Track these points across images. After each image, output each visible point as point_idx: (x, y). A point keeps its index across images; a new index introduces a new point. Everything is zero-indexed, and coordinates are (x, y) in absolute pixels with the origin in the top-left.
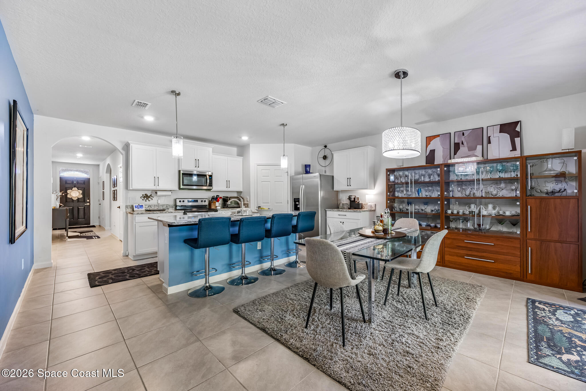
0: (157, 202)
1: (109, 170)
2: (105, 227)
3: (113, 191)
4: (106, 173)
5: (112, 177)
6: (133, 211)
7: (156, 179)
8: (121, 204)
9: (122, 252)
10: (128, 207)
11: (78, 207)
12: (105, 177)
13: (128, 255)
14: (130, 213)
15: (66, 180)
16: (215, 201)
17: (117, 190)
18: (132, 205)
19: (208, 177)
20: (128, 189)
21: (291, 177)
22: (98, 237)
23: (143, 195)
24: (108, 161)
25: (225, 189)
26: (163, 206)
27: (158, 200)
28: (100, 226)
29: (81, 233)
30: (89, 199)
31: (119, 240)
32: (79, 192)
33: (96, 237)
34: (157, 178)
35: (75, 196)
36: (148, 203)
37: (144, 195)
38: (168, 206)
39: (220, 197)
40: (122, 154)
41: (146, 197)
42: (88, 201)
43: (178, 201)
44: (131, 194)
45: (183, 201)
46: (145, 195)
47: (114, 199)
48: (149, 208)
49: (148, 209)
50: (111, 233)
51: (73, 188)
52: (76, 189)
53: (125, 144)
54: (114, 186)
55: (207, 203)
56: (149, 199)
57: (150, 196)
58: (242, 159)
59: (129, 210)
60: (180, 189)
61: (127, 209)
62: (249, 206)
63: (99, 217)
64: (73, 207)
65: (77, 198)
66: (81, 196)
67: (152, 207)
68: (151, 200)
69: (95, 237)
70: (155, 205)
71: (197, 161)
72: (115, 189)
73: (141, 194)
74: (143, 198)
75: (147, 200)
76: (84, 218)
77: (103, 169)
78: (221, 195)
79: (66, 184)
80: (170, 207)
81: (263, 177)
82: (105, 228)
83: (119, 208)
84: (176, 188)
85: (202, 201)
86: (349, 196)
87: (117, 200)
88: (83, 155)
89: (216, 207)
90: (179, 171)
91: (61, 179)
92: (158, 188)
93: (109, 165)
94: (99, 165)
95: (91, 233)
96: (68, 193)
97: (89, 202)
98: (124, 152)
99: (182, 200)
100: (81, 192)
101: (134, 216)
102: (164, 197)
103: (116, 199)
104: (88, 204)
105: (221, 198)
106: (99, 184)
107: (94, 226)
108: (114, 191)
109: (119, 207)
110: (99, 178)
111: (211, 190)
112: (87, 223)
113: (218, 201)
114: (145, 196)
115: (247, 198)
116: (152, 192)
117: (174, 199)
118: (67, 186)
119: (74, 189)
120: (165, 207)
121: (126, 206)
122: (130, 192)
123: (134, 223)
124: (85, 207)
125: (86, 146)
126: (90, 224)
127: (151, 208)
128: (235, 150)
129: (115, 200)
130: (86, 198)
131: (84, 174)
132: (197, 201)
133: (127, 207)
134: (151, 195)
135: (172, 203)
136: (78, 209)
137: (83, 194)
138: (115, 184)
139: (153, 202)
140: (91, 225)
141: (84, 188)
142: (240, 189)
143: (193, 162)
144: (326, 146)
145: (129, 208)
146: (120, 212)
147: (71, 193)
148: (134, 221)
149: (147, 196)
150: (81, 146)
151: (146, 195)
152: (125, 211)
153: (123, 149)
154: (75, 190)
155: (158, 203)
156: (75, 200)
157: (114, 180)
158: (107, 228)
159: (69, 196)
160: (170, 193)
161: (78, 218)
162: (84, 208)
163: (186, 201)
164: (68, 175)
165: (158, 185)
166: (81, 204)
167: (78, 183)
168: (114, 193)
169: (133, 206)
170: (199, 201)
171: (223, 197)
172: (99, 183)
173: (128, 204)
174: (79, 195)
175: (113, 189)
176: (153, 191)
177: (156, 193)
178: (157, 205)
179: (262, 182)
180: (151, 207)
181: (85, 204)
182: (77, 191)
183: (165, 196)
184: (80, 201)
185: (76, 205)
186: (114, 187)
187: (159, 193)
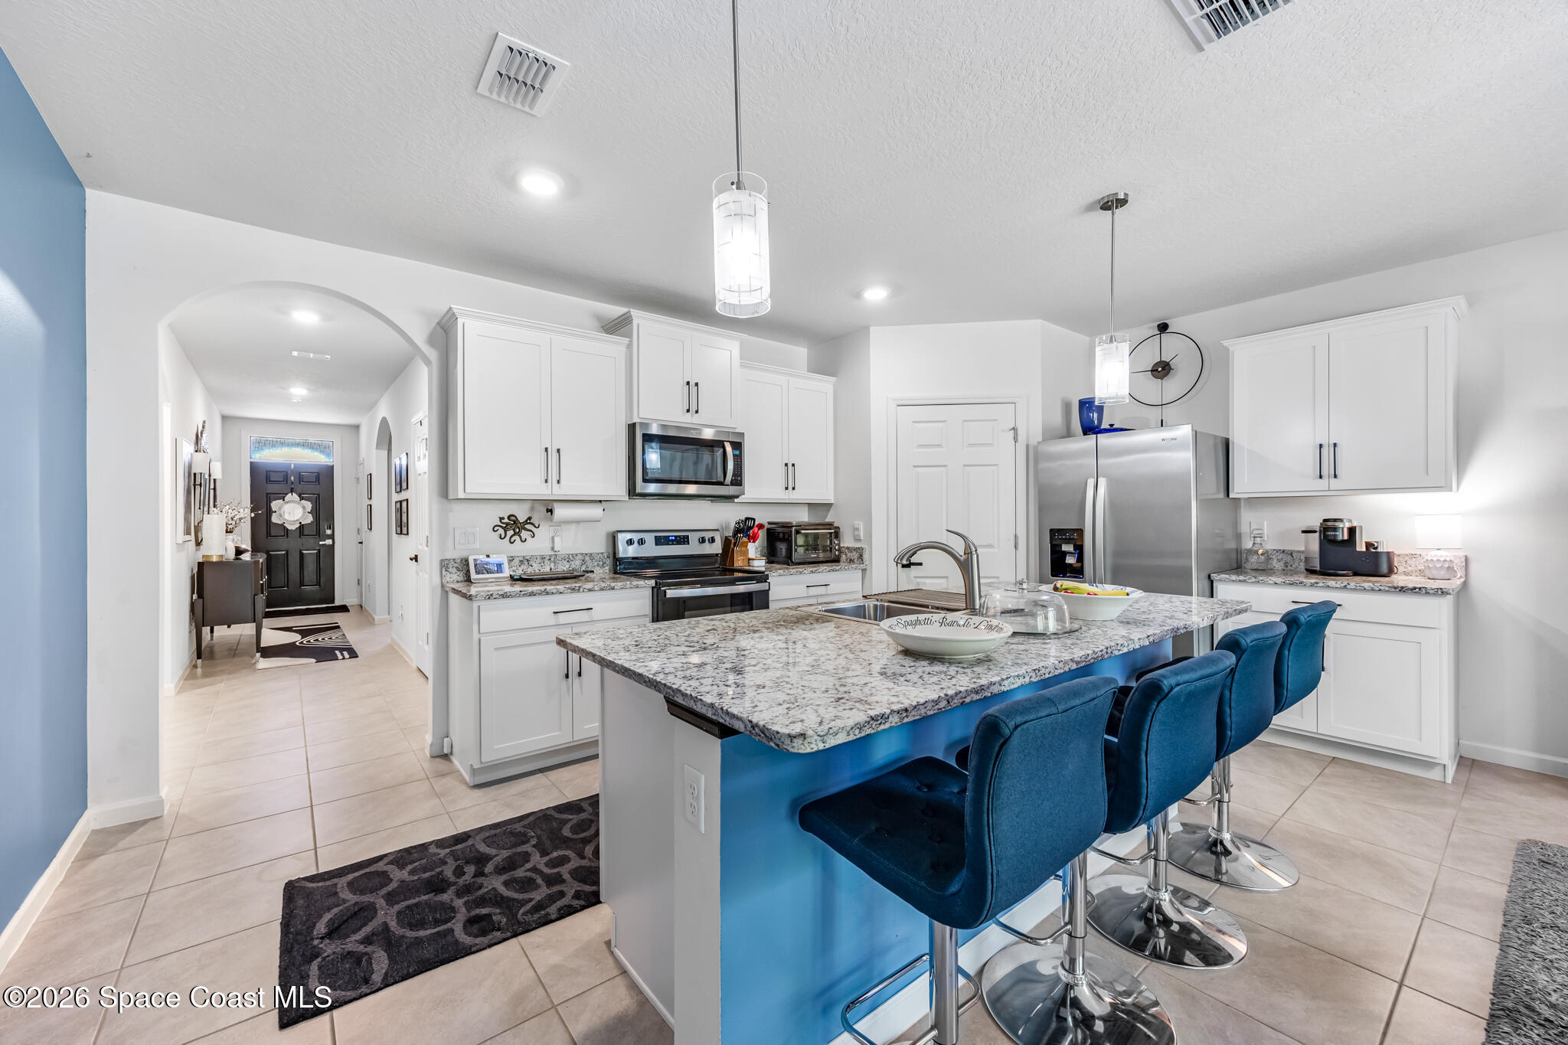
0: (551, 545)
1: (386, 440)
2: (375, 613)
3: (396, 502)
4: (377, 448)
5: (396, 461)
6: (468, 580)
7: (552, 455)
8: (420, 547)
9: (429, 739)
10: (450, 566)
11: (300, 551)
12: (374, 461)
13: (451, 753)
14: (456, 591)
15: (267, 471)
16: (745, 539)
17: (407, 500)
18: (464, 554)
19: (729, 448)
20: (451, 496)
21: (1027, 446)
22: (353, 654)
23: (501, 519)
24: (383, 411)
25: (781, 495)
26: (569, 558)
27: (553, 538)
28: (361, 606)
29: (305, 632)
30: (331, 527)
31: (415, 667)
32: (304, 508)
33: (346, 654)
34: (555, 454)
35: (292, 519)
36: (519, 549)
37: (506, 520)
38: (587, 558)
39: (756, 523)
40: (428, 362)
41: (513, 526)
42: (329, 532)
43: (622, 538)
44: (460, 515)
45: (641, 542)
46: (509, 517)
47: (399, 529)
48: (523, 567)
49: (519, 572)
50: (392, 639)
51: (287, 494)
52: (295, 497)
53: (438, 323)
54: (401, 487)
55: (717, 548)
56: (524, 534)
57: (526, 522)
58: (831, 387)
59: (454, 578)
60: (632, 492)
61: (444, 573)
62: (866, 556)
63: (358, 580)
64: (287, 553)
65: (298, 525)
66: (309, 519)
67: (534, 564)
68: (529, 539)
69: (341, 650)
70: (543, 558)
71: (694, 389)
72: (403, 496)
73: (494, 514)
74: (501, 531)
75: (516, 538)
76: (318, 583)
77: (368, 436)
78: (763, 517)
79: (267, 482)
80: (596, 564)
81: (918, 450)
82: (374, 616)
83: (416, 561)
84: (620, 490)
85: (703, 540)
86: (1325, 520)
87: (408, 534)
88: (309, 389)
89: (749, 559)
90: (632, 428)
91: (254, 468)
92: (558, 492)
93: (384, 421)
94: (357, 427)
95: (334, 635)
96: (274, 510)
97: (332, 537)
98: (432, 354)
99: (636, 537)
100: (309, 505)
101: (475, 605)
102: (573, 527)
103: (404, 530)
104: (329, 542)
105: (761, 526)
106: (358, 483)
107: (344, 609)
108: (399, 504)
109: (416, 558)
110: (358, 463)
111: (736, 500)
112: (325, 600)
113: (754, 538)
114: (507, 524)
115: (858, 529)
116: (532, 509)
117: (608, 534)
118: (272, 488)
119: (289, 497)
120: (576, 564)
121: (442, 561)
122: (457, 507)
123: (476, 636)
124: (319, 550)
125: (312, 355)
126: (333, 603)
127: (530, 570)
128: (800, 353)
129: (401, 533)
130: (324, 525)
131: (316, 454)
132: (683, 540)
133: (444, 565)
134: (528, 521)
135: (600, 547)
136: (302, 555)
137: (316, 512)
138: (402, 481)
139: (537, 544)
140: (337, 603)
141: (319, 495)
142: (828, 496)
143: (680, 391)
144: (1163, 328)
145: (454, 570)
146: (417, 573)
147: (280, 508)
148: (475, 627)
149: (516, 522)
150: (295, 353)
151: (513, 518)
152: (437, 581)
153: (431, 341)
154: (293, 502)
155: (553, 549)
156: (292, 530)
157: (398, 469)
158: (381, 617)
159: (275, 519)
160: (595, 511)
161: (302, 584)
162: (318, 554)
163: (650, 538)
164: (273, 457)
165: (559, 482)
166: (311, 541)
167: (300, 478)
168: (400, 511)
169: (467, 560)
170: (694, 538)
171: (769, 523)
172: (358, 479)
173: (451, 554)
174: (303, 516)
175: (396, 497)
176: (537, 506)
177: (550, 511)
178: (551, 556)
179: (915, 466)
180: (531, 563)
181: (321, 543)
182: (298, 503)
183: (578, 522)
184: (306, 533)
185: (293, 544)
186: (398, 490)
187: (560, 512)
